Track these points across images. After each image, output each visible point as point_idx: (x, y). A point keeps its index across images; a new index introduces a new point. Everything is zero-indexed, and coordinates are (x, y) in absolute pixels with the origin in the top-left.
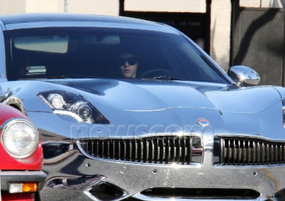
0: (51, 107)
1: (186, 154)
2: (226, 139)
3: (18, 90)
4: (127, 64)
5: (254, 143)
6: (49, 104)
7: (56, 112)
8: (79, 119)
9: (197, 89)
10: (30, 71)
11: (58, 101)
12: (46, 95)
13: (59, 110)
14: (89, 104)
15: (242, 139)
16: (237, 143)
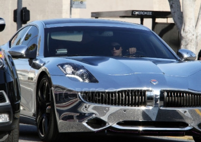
0: (65, 72)
1: (143, 101)
2: (168, 92)
3: (48, 62)
4: (114, 49)
5: (185, 94)
6: (64, 71)
7: (67, 75)
8: (81, 80)
9: (153, 62)
10: (58, 52)
11: (69, 69)
12: (62, 65)
13: (69, 74)
14: (87, 71)
15: (177, 92)
16: (174, 94)
